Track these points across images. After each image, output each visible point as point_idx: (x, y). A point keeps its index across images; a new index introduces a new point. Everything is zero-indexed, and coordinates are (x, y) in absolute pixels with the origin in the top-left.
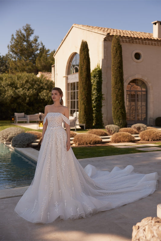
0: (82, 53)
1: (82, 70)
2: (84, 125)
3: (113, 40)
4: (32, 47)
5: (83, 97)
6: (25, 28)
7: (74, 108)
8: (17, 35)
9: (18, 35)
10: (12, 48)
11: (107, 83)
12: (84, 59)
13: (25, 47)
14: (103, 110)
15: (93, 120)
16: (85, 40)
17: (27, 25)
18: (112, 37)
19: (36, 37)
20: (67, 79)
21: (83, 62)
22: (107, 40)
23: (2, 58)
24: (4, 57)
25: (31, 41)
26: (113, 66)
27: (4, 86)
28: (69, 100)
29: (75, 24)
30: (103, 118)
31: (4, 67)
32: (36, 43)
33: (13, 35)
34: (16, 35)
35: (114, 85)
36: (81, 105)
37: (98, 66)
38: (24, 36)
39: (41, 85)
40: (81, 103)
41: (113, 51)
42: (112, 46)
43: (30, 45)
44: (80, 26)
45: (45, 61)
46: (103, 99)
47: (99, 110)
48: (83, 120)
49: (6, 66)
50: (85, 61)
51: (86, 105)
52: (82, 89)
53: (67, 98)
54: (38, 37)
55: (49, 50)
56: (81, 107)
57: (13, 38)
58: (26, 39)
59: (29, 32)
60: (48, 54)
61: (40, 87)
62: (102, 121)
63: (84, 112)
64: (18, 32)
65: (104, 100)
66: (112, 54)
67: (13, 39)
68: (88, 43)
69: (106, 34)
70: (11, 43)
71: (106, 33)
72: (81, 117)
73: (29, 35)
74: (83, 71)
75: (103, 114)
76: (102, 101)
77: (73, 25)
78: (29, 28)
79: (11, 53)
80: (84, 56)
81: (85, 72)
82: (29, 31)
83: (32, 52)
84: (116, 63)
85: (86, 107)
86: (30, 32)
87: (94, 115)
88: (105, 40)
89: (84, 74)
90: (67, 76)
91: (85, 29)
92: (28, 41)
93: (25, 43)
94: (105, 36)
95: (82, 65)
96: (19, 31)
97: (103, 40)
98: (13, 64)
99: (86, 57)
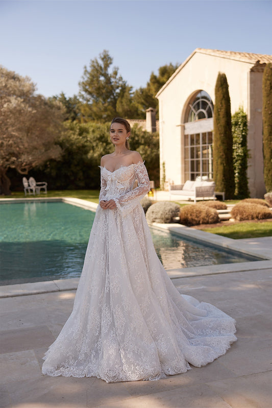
0: (219, 91)
1: (219, 115)
2: (223, 194)
3: (265, 71)
4: (111, 83)
5: (221, 154)
6: (102, 56)
7: (198, 170)
8: (93, 68)
9: (93, 66)
10: (84, 85)
11: (255, 133)
12: (222, 99)
13: (103, 83)
14: (249, 172)
15: (235, 187)
16: (222, 72)
17: (105, 51)
18: (265, 66)
19: (115, 68)
20: (184, 128)
21: (221, 103)
22: (255, 70)
23: (68, 101)
24: (70, 99)
25: (109, 75)
26: (265, 108)
27: (92, 141)
28: (187, 160)
29: (200, 49)
30: (249, 185)
31: (73, 115)
32: (115, 78)
33: (85, 67)
34: (90, 67)
35: (268, 135)
36: (217, 165)
37: (240, 109)
38: (101, 67)
39: (136, 138)
40: (217, 162)
41: (265, 86)
42: (263, 79)
43: (108, 80)
44: (209, 51)
45: (129, 103)
46: (249, 156)
47: (243, 172)
48: (220, 187)
49: (75, 112)
50: (223, 102)
51: (225, 165)
52: (219, 143)
53: (183, 157)
54: (118, 69)
55: (131, 87)
56: (218, 168)
57: (86, 71)
58: (103, 72)
59: (107, 61)
60: (131, 94)
61: (134, 141)
62: (247, 189)
63: (222, 176)
64: (93, 62)
65: (251, 157)
66: (263, 91)
67: (87, 73)
68: (227, 77)
69: (255, 63)
70: (84, 78)
71: (254, 61)
72: (217, 183)
73: (107, 66)
74: (221, 116)
75: (248, 178)
76: (248, 159)
77: (197, 50)
78: (108, 55)
79: (83, 93)
80: (222, 95)
81: (223, 117)
82: (107, 59)
83: (111, 91)
84: (270, 105)
85: (226, 167)
86: (109, 62)
87: (236, 180)
88: (252, 70)
89: (223, 121)
90: (183, 124)
91: (218, 55)
92: (105, 75)
93: (102, 78)
94: (253, 65)
95: (219, 107)
96: (95, 61)
97: (249, 70)
98: (87, 109)
99: (226, 96)
